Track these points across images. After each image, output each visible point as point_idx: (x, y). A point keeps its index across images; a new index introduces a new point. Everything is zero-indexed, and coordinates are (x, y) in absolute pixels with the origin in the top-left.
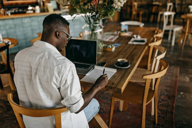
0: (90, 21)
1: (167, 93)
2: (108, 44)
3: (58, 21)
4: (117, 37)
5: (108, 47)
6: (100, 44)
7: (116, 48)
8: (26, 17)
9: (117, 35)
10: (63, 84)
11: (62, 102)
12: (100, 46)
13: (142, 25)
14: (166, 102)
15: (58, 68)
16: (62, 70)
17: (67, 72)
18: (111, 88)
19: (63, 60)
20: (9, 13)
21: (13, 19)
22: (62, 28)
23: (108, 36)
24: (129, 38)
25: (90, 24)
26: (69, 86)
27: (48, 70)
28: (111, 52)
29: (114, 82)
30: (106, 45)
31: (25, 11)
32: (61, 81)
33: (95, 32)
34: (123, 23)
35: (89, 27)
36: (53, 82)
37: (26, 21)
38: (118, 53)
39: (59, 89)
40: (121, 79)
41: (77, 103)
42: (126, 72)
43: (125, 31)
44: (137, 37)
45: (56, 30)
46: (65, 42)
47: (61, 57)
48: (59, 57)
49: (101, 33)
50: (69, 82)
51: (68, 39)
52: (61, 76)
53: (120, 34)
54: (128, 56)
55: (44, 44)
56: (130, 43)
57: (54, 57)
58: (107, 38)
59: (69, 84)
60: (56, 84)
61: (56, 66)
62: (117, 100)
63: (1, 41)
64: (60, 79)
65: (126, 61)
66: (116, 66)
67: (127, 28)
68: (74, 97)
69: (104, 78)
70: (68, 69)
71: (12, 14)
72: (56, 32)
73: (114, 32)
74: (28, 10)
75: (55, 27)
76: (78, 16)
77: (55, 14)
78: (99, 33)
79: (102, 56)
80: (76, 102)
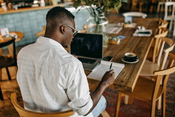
0: (94, 13)
1: (172, 86)
2: (113, 36)
3: (63, 14)
4: (121, 29)
5: (113, 40)
6: (106, 37)
7: (121, 41)
8: (32, 11)
9: (121, 27)
10: (70, 85)
11: (69, 104)
12: (106, 39)
13: (145, 16)
14: (172, 95)
15: (64, 67)
16: (69, 70)
17: (74, 72)
18: (120, 86)
19: (69, 59)
20: (16, 7)
21: (20, 13)
22: (67, 22)
23: (111, 28)
24: (134, 30)
25: (95, 17)
26: (77, 87)
27: (53, 70)
28: (116, 45)
29: (123, 79)
30: (111, 38)
31: (30, 5)
32: (67, 82)
33: (100, 25)
34: (126, 15)
35: (93, 20)
36: (59, 83)
37: (32, 14)
38: (124, 46)
39: (66, 90)
40: (131, 75)
41: (86, 106)
42: (134, 68)
43: (129, 23)
44: (141, 28)
45: (60, 25)
46: (70, 37)
47: (67, 54)
48: (64, 55)
49: (105, 25)
50: (76, 83)
51: (73, 33)
52: (67, 77)
53: (123, 25)
54: (135, 49)
55: (48, 40)
56: (135, 35)
57: (59, 55)
58: (111, 30)
59: (76, 85)
60: (63, 85)
61: (61, 66)
62: (124, 95)
63: (8, 35)
64: (66, 80)
65: (134, 55)
66: (124, 61)
67: (130, 19)
68: (82, 99)
69: (112, 75)
70: (75, 68)
71: (19, 8)
72: (61, 27)
73: (117, 23)
74: (34, 4)
75: (59, 21)
76: (83, 8)
77: (59, 7)
78: (103, 26)
79: (108, 49)
80: (85, 104)
